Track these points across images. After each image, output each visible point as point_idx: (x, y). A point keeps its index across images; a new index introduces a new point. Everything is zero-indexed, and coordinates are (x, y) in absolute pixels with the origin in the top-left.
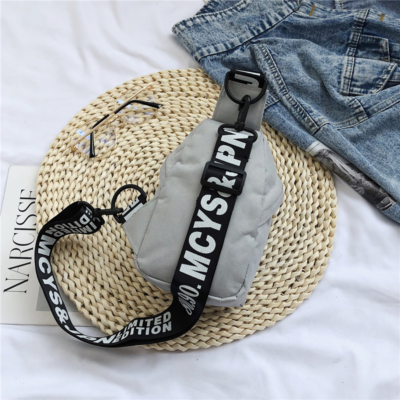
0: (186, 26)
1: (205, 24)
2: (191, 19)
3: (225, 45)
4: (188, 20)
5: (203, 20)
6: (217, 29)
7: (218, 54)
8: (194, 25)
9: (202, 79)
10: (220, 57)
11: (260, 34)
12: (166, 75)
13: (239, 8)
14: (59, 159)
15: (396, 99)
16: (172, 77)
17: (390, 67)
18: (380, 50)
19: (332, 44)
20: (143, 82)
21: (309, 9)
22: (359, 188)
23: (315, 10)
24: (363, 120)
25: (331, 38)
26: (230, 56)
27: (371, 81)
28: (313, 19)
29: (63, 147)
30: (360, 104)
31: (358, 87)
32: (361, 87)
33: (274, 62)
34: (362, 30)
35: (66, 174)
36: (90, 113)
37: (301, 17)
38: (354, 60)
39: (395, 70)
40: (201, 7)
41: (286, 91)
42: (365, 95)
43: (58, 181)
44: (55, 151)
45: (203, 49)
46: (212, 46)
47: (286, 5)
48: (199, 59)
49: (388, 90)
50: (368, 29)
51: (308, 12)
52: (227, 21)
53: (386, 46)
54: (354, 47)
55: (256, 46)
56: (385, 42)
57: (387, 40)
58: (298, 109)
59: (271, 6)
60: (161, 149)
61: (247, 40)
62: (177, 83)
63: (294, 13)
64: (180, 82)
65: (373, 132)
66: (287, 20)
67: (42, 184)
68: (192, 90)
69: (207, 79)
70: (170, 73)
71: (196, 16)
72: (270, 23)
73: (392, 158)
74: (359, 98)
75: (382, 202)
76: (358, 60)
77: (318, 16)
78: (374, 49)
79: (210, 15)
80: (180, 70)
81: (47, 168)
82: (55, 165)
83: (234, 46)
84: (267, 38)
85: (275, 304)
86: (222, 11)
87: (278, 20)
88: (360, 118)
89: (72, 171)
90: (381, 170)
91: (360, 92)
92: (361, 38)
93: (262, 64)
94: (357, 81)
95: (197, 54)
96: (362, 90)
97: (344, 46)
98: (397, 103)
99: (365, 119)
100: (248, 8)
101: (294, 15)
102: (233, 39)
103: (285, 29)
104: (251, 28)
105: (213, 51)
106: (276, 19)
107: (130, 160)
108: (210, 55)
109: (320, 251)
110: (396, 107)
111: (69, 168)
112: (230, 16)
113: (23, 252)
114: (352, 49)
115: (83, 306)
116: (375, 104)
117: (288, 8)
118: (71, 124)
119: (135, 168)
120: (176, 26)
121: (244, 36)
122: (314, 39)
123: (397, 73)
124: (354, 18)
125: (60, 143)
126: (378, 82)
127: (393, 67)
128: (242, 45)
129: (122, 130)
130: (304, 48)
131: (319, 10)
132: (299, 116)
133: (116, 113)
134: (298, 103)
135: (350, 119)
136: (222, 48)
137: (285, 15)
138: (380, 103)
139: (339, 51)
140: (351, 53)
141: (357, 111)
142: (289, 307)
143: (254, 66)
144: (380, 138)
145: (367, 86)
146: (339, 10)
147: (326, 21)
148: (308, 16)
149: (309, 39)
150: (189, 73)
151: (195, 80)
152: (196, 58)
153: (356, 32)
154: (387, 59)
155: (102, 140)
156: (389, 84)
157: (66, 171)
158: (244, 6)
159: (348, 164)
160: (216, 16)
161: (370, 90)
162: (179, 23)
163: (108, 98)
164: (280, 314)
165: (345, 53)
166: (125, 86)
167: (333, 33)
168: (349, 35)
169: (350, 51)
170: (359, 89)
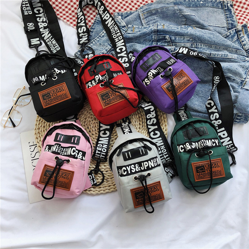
13: (101, 36)
17: (172, 48)
18: (167, 41)
19: (146, 43)
21: (132, 29)
25: (145, 40)
28: (135, 33)
34: (157, 34)
37: (130, 33)
50: (159, 33)
52: (98, 44)
53: (169, 38)
54: (156, 42)
57: (168, 36)
61: (109, 50)
67: (38, 138)
77: (137, 32)
78: (164, 41)
86: (94, 40)
92: (157, 37)
97: (151, 42)
101: (126, 33)
102: (103, 51)
112: (99, 41)
117: (123, 31)
120: (76, 53)
121: (107, 48)
122: (137, 42)
124: (152, 30)
127: (174, 49)
128: (108, 52)
130: (134, 47)
131: (136, 28)
146: (145, 26)
147: (141, 34)
148: (132, 32)
153: (155, 35)
160: (92, 43)
167: (145, 38)
168: (152, 37)
169: (154, 44)
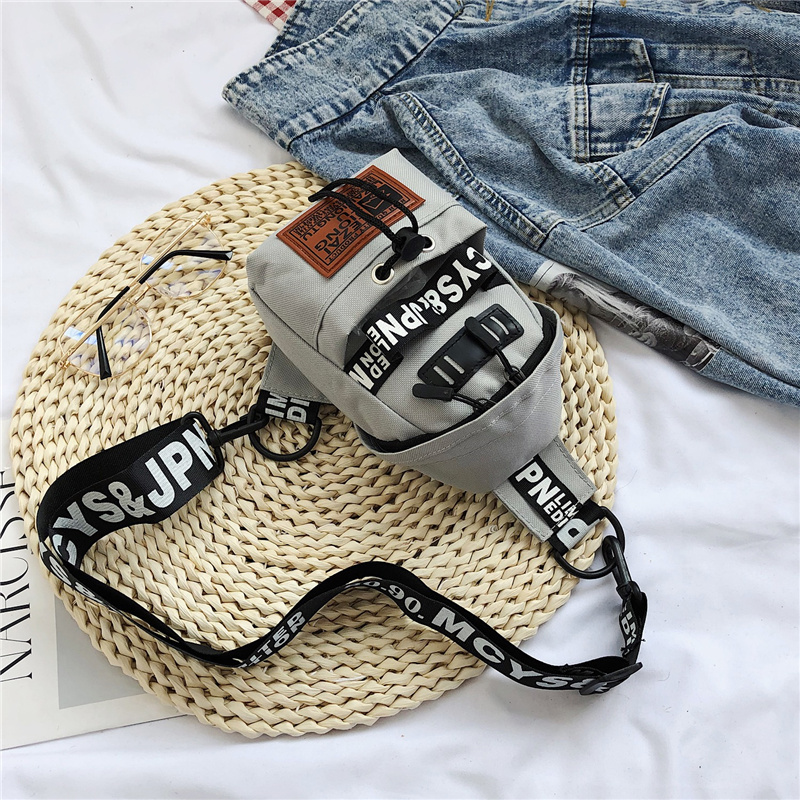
0: (249, 84)
1: (286, 72)
2: (255, 67)
3: (334, 106)
4: (251, 72)
5: (280, 66)
6: (312, 78)
7: (323, 127)
8: (265, 79)
9: (302, 181)
10: (329, 132)
11: (398, 74)
12: (229, 186)
13: (346, 27)
14: (45, 395)
15: (680, 150)
16: (241, 189)
17: (657, 91)
18: (633, 62)
19: (539, 68)
20: (185, 210)
21: (482, 7)
22: (645, 335)
23: (495, 8)
24: (627, 202)
25: (535, 56)
26: (348, 126)
27: (627, 126)
28: (494, 25)
29: (50, 371)
30: (614, 173)
31: (605, 141)
32: (611, 139)
33: (435, 124)
34: (591, 30)
35: (66, 422)
36: (90, 292)
37: (470, 26)
38: (586, 91)
39: (668, 96)
40: (273, 40)
41: (469, 175)
42: (622, 155)
43: (53, 440)
44: (36, 381)
45: (291, 121)
46: (308, 114)
47: (436, 8)
48: (287, 144)
49: (663, 136)
50: (603, 25)
51: (481, 14)
52: (329, 59)
53: (643, 52)
54: (584, 65)
55: (393, 99)
56: (638, 45)
57: (641, 40)
58: (500, 207)
59: (408, 14)
60: (249, 336)
61: (375, 89)
62: (253, 200)
63: (455, 21)
64: (258, 196)
65: (651, 223)
66: (444, 36)
67: (22, 453)
68: (286, 208)
69: (311, 179)
70: (236, 182)
71: (264, 61)
72: (412, 48)
73: (695, 265)
74: (611, 163)
75: (693, 354)
76: (595, 89)
77: (503, 19)
78: (621, 63)
79: (292, 53)
80: (255, 172)
81: (26, 419)
82: (40, 409)
83: (351, 105)
84: (413, 79)
85: (529, 592)
86: (315, 40)
87: (428, 39)
88: (621, 200)
89: (76, 415)
90: (679, 292)
91: (611, 150)
92: (592, 46)
93: (413, 132)
94: (600, 130)
95: (282, 135)
96: (615, 145)
97: (563, 66)
98: (685, 157)
99: (631, 200)
100: (364, 23)
101: (456, 24)
102: (348, 92)
103: (443, 54)
104: (379, 64)
105: (312, 123)
106: (424, 38)
107: (191, 370)
108: (307, 133)
109: (594, 471)
110: (684, 167)
111: (70, 410)
112: (333, 48)
113: (9, 597)
114: (580, 69)
115: (153, 680)
116: (644, 168)
117: (443, 14)
118: (56, 321)
119: (203, 383)
120: (229, 87)
121: (366, 82)
122: (503, 63)
123: (672, 101)
124: (572, 10)
125: (42, 362)
126: (640, 125)
127: (664, 91)
128: (367, 101)
129: (162, 313)
130: (487, 84)
131: (501, 6)
132: (503, 220)
133: (142, 281)
134: (497, 195)
135: (602, 206)
136: (328, 114)
137: (438, 28)
138: (653, 163)
139: (557, 78)
140: (579, 79)
141: (612, 187)
142: (557, 593)
143: (399, 139)
144: (665, 231)
145: (622, 136)
147: (520, 25)
148: (483, 21)
149: (495, 66)
150: (274, 174)
151: (289, 186)
152: (282, 144)
153: (581, 36)
154: (650, 76)
155: (126, 340)
156: (663, 125)
157: (64, 416)
158: (354, 20)
159: (614, 295)
160: (304, 51)
161: (629, 143)
162: (234, 80)
163: (121, 255)
164: (543, 610)
165: (568, 79)
166: (150, 224)
167: (538, 46)
168: (569, 43)
169: (576, 75)
170: (608, 145)
